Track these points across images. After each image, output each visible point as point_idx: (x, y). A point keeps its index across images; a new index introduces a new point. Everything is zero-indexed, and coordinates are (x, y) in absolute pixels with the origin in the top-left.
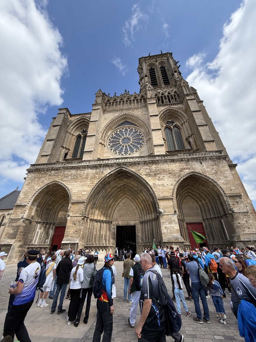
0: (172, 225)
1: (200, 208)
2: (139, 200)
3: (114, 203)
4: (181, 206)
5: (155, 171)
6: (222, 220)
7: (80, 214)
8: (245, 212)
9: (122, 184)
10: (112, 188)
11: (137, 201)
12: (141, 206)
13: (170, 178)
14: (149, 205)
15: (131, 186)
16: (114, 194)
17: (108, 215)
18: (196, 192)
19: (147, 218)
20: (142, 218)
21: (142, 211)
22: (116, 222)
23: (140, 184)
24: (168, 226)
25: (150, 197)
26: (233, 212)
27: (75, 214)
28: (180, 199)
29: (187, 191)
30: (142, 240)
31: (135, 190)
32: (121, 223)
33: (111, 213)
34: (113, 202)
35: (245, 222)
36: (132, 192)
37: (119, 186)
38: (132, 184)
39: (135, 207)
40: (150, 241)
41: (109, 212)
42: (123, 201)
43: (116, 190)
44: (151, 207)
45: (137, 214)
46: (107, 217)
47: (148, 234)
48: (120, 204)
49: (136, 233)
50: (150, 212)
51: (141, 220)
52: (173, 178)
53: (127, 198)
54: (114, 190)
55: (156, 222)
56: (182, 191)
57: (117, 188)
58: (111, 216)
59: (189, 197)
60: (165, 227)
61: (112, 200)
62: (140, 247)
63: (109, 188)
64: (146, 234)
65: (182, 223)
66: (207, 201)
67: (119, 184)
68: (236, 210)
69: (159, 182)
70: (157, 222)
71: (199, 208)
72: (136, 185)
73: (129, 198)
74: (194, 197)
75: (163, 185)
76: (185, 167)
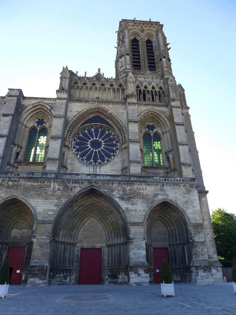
0: (140, 251)
1: (169, 233)
2: (108, 222)
3: (79, 223)
4: (150, 230)
5: (129, 194)
6: (185, 246)
7: (47, 236)
8: (203, 242)
9: (90, 202)
10: (79, 206)
11: (105, 223)
12: (109, 228)
13: (143, 203)
14: (119, 228)
15: (100, 205)
16: (80, 213)
17: (73, 236)
18: (167, 217)
19: (115, 241)
20: (109, 242)
21: (110, 233)
22: (81, 244)
23: (110, 205)
24: (137, 251)
25: (121, 220)
26: (193, 241)
27: (42, 236)
28: (150, 223)
29: (158, 215)
30: (108, 263)
31: (104, 211)
32: (85, 246)
33: (75, 234)
34: (78, 221)
35: (201, 250)
36: (101, 212)
37: (87, 204)
38: (101, 204)
39: (102, 229)
40: (116, 265)
41: (74, 232)
42: (89, 221)
43: (84, 208)
44: (121, 231)
45: (105, 236)
46: (71, 238)
47: (115, 258)
48: (86, 224)
49: (102, 256)
50: (119, 236)
51: (108, 244)
52: (146, 204)
53: (94, 217)
54: (81, 208)
55: (124, 247)
56: (153, 215)
57: (84, 206)
58: (76, 237)
59: (160, 221)
60: (134, 253)
61: (77, 220)
62: (105, 270)
63: (75, 206)
64: (112, 258)
65: (149, 248)
66: (176, 227)
67: (87, 202)
68: (196, 239)
69: (131, 206)
70: (126, 247)
71: (167, 233)
72: (106, 205)
73: (97, 218)
74: (164, 222)
75: (136, 210)
76: (159, 192)
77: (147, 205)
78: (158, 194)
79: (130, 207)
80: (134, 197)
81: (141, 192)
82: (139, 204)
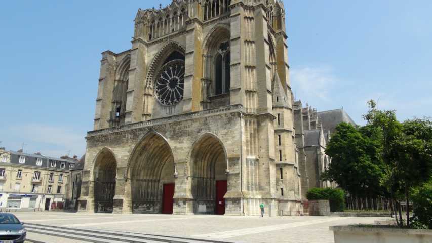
3: (159, 162)
4: (212, 166)
5: (177, 133)
7: (123, 177)
8: (237, 174)
13: (188, 140)
16: (157, 154)
22: (163, 180)
24: (180, 186)
26: (228, 173)
32: (166, 181)
35: (234, 182)
46: (153, 176)
58: (159, 174)
60: (178, 187)
68: (231, 172)
75: (182, 148)
76: (203, 127)
77: (191, 141)
78: (201, 130)
79: (178, 145)
80: (181, 136)
81: (187, 129)
82: (185, 142)
